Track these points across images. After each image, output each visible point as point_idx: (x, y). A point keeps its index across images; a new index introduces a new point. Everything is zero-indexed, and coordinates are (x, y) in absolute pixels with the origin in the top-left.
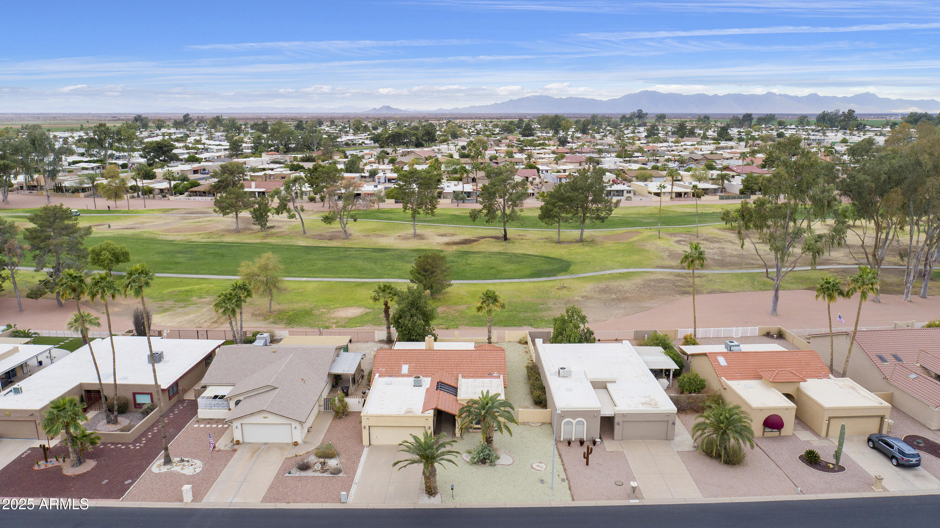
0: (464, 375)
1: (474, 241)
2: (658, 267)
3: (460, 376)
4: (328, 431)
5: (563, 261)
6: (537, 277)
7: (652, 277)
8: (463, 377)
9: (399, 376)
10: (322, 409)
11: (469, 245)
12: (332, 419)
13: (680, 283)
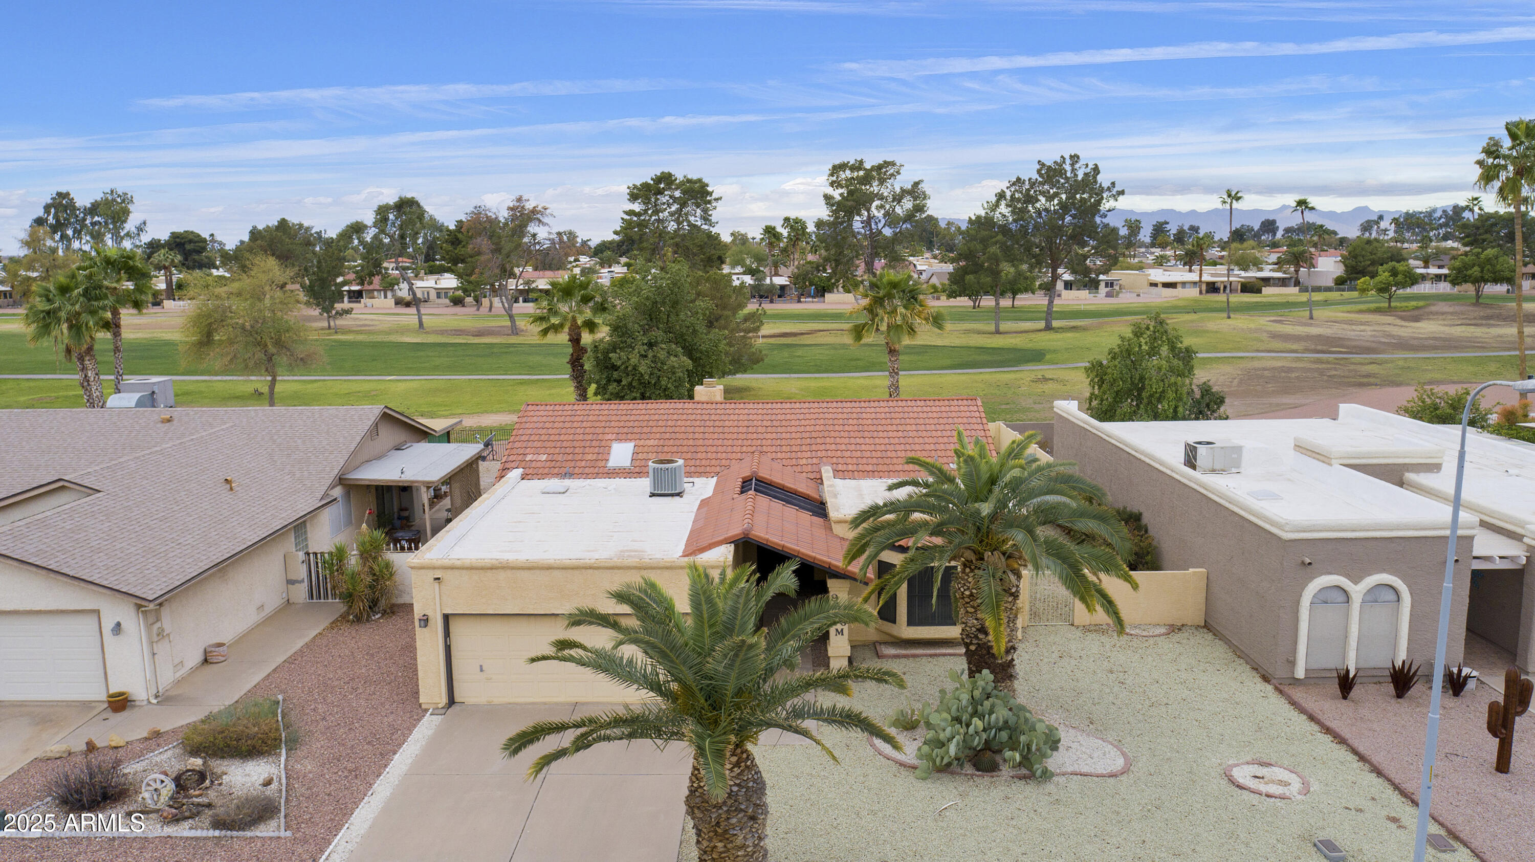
0: (840, 467)
1: (802, 334)
2: (1258, 351)
3: (827, 472)
4: (291, 660)
5: (1020, 350)
6: (972, 368)
7: (1257, 364)
8: (838, 473)
9: (597, 475)
10: (301, 593)
11: (795, 338)
12: (326, 623)
13: (1336, 373)
